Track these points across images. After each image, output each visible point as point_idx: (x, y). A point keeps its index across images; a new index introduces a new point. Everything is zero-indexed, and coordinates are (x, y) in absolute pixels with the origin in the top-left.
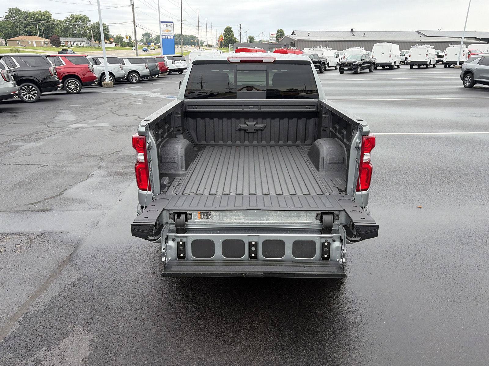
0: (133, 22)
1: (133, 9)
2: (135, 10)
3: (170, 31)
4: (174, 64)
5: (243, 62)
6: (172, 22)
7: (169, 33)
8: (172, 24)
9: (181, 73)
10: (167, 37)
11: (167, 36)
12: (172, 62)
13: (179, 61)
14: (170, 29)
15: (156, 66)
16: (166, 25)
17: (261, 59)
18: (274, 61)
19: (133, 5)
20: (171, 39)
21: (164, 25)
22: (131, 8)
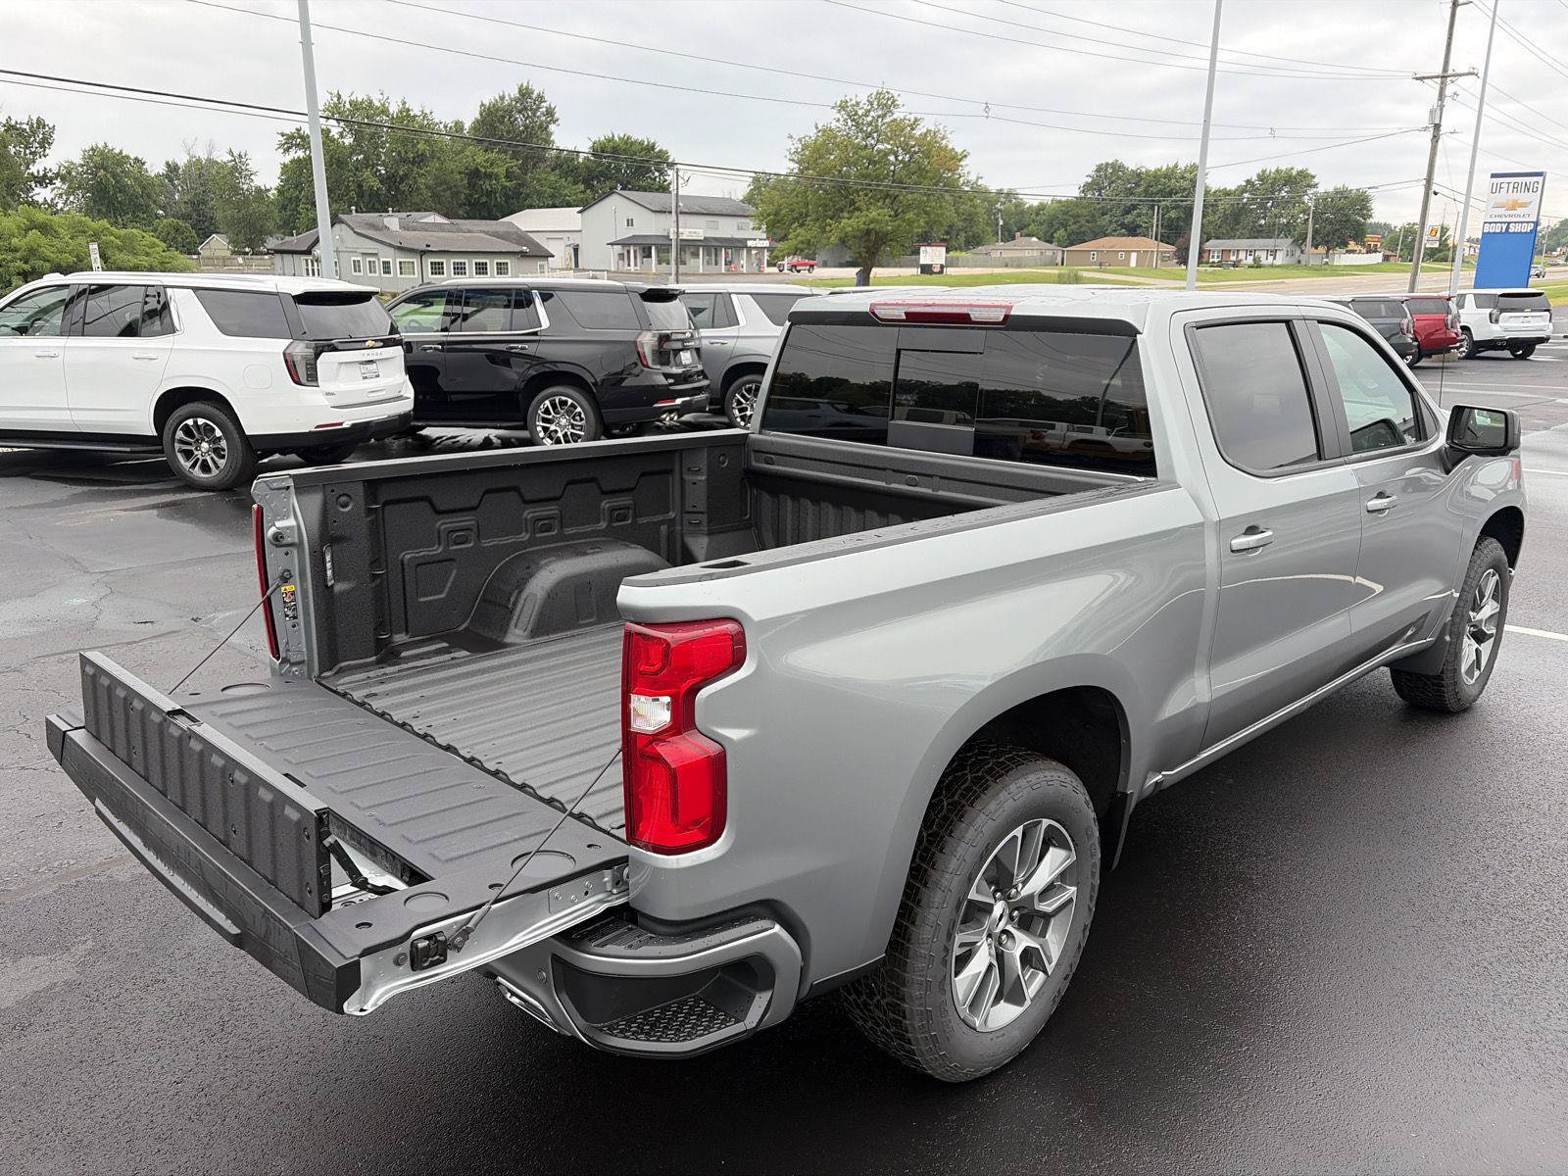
0: (1424, 182)
1: (1436, 138)
2: (1440, 142)
3: (1524, 205)
4: (1497, 321)
5: (916, 319)
6: (1540, 174)
7: (1520, 211)
8: (1540, 179)
9: (1523, 357)
10: (1508, 228)
11: (1509, 223)
12: (1490, 315)
13: (1523, 311)
14: (1523, 197)
15: (1402, 330)
16: (1511, 185)
17: (964, 310)
18: (1006, 317)
19: (1437, 127)
20: (1521, 233)
21: (1505, 186)
22: (1429, 135)
